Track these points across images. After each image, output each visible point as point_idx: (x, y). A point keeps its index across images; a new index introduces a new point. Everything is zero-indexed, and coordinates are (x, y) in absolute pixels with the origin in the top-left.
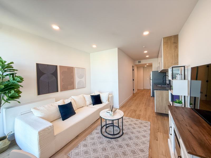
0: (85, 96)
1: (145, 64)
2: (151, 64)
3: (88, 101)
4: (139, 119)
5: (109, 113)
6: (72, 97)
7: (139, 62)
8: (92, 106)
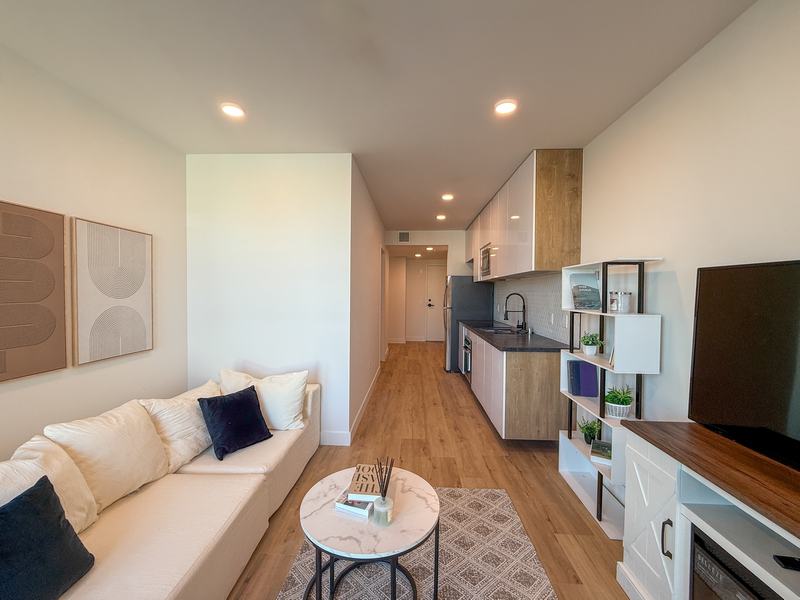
0: (157, 406)
1: (421, 249)
2: (444, 249)
3: (181, 438)
4: (459, 485)
5: (362, 505)
6: (48, 431)
7: (404, 237)
8: (210, 464)
